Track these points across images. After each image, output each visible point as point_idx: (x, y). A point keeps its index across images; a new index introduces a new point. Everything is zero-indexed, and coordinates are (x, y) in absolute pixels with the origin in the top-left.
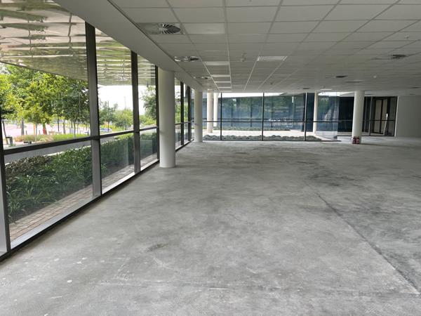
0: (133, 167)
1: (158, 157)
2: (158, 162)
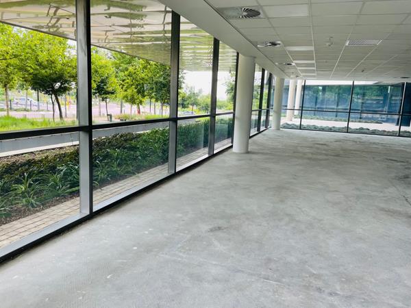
0: (207, 149)
1: (232, 142)
2: (231, 147)
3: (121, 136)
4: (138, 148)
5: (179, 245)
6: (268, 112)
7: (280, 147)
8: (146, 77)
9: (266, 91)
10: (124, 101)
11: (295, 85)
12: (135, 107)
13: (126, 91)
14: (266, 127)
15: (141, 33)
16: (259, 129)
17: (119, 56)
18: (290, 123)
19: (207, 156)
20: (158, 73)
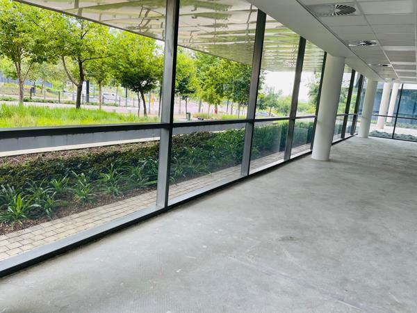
0: (283, 154)
1: (312, 148)
2: (310, 153)
3: (198, 135)
4: (213, 148)
5: (248, 250)
6: (355, 118)
7: (367, 157)
8: (226, 77)
9: (354, 95)
10: (203, 100)
11: (390, 89)
12: (213, 106)
13: (205, 90)
14: (352, 134)
15: (225, 33)
16: (343, 136)
17: (202, 56)
18: (381, 131)
19: (282, 161)
20: (238, 73)
